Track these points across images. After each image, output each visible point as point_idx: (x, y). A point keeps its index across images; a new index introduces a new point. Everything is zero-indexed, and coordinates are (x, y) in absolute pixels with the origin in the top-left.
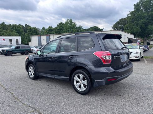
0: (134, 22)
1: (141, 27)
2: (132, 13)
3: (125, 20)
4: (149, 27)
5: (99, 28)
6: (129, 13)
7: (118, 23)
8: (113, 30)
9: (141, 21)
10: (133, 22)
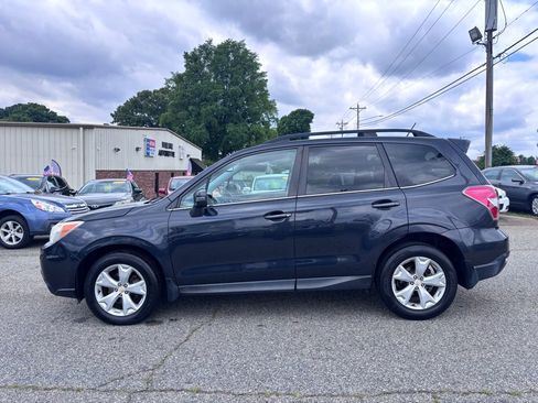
0: (187, 109)
1: (209, 127)
2: (179, 78)
3: (157, 98)
4: (230, 128)
5: (55, 114)
6: (171, 76)
7: (134, 104)
8: (115, 124)
9: (209, 107)
10: (184, 106)
